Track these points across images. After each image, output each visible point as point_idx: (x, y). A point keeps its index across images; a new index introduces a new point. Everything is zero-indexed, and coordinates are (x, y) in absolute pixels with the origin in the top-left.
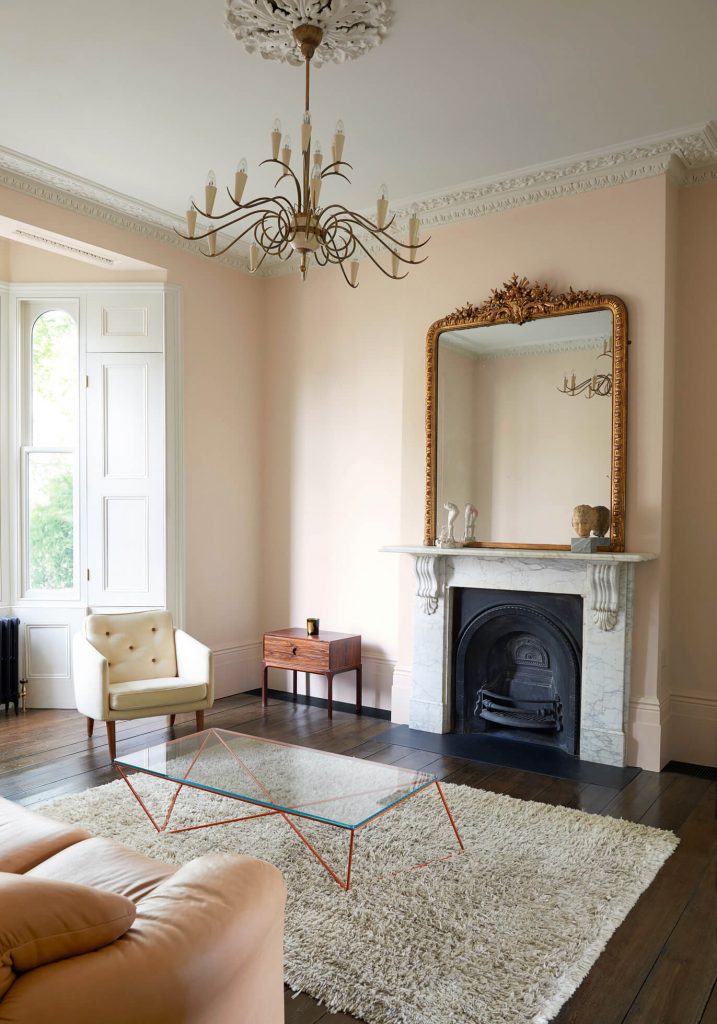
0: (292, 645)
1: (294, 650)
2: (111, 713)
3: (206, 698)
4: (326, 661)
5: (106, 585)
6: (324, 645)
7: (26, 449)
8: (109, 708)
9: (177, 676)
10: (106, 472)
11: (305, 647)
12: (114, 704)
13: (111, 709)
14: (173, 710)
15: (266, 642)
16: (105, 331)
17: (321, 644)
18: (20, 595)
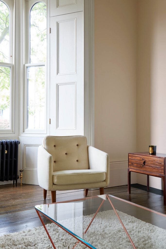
0: (143, 159)
1: (144, 162)
2: (54, 186)
3: (104, 181)
4: (162, 169)
5: (57, 126)
6: (161, 159)
7: (26, 65)
8: (52, 183)
9: (89, 169)
10: (58, 72)
11: (150, 161)
12: (55, 181)
13: (53, 184)
14: (87, 186)
15: (129, 158)
16: (58, 5)
17: (159, 159)
18: (23, 131)
